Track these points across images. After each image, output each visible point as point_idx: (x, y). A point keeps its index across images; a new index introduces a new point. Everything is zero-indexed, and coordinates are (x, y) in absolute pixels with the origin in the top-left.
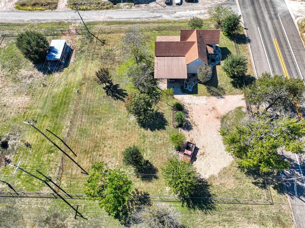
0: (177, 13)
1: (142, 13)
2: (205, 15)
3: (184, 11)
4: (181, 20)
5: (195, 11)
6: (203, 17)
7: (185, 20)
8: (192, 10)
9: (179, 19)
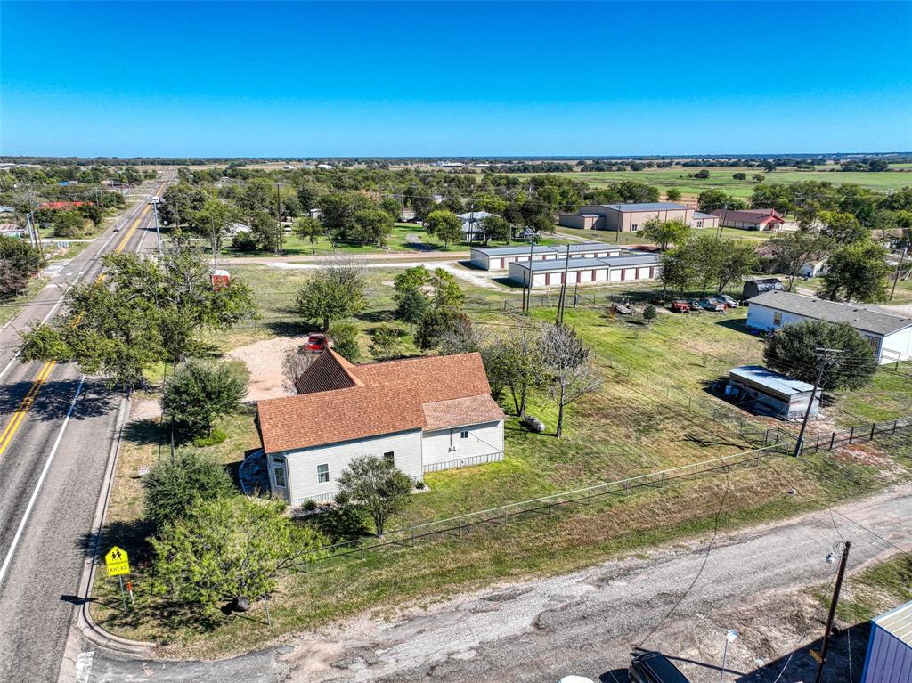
0: (526, 623)
1: (719, 581)
2: (341, 644)
3: (491, 644)
4: (478, 589)
5: (411, 664)
6: (347, 634)
7: (456, 592)
8: (438, 672)
9: (486, 592)
